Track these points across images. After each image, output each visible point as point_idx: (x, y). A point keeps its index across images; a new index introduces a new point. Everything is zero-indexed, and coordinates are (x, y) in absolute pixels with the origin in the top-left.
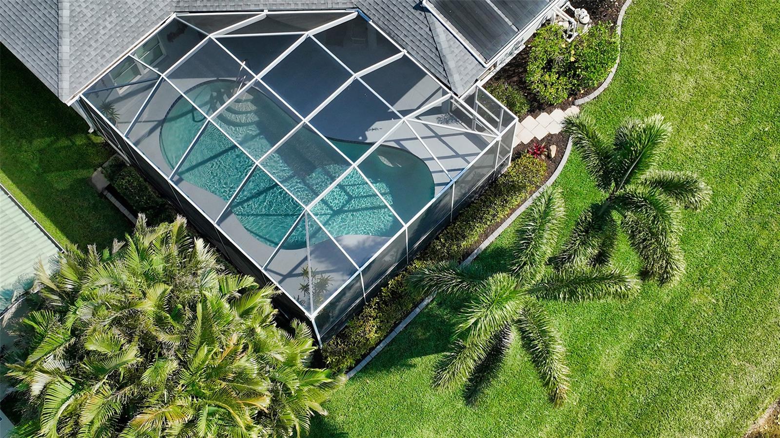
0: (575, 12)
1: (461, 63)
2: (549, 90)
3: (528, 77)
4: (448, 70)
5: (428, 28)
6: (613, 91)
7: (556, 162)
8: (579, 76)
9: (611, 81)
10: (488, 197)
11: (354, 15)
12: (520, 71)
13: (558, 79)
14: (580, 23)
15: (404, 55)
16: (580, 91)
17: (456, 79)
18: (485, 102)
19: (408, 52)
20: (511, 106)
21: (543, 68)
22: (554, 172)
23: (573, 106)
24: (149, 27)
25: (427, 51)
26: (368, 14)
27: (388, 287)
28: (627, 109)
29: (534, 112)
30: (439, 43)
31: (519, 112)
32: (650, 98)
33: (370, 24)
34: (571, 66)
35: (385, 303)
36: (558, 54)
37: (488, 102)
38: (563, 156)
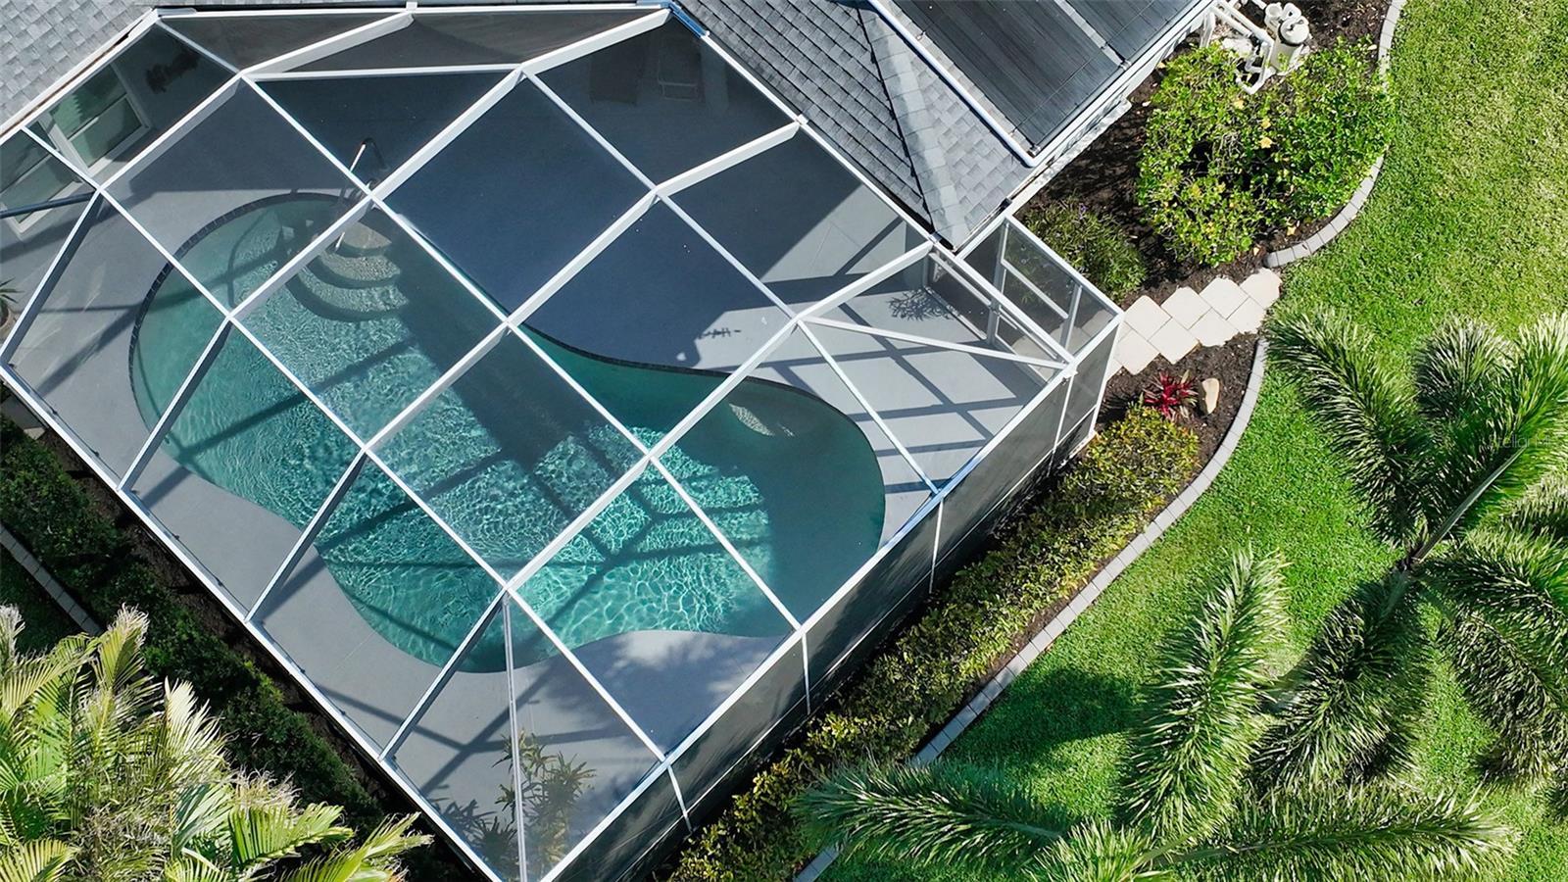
0: (1267, 12)
1: (961, 154)
2: (1202, 227)
3: (1144, 191)
4: (924, 175)
5: (868, 55)
6: (1372, 229)
7: (1220, 426)
8: (1282, 187)
9: (1365, 200)
10: (1036, 531)
11: (659, 18)
12: (1119, 172)
13: (1224, 195)
14: (1283, 41)
15: (801, 133)
16: (1286, 229)
17: (947, 198)
18: (1024, 261)
19: (811, 123)
20: (1096, 270)
21: (1184, 167)
22: (1215, 451)
23: (1263, 270)
24: (82, 50)
25: (865, 118)
26: (698, 14)
27: (752, 794)
28: (1412, 278)
29: (1157, 287)
30: (897, 97)
31: (1119, 286)
32: (1473, 249)
33: (703, 42)
34: (1261, 161)
35: (742, 839)
36: (1225, 128)
37: (1032, 260)
38: (1237, 409)
